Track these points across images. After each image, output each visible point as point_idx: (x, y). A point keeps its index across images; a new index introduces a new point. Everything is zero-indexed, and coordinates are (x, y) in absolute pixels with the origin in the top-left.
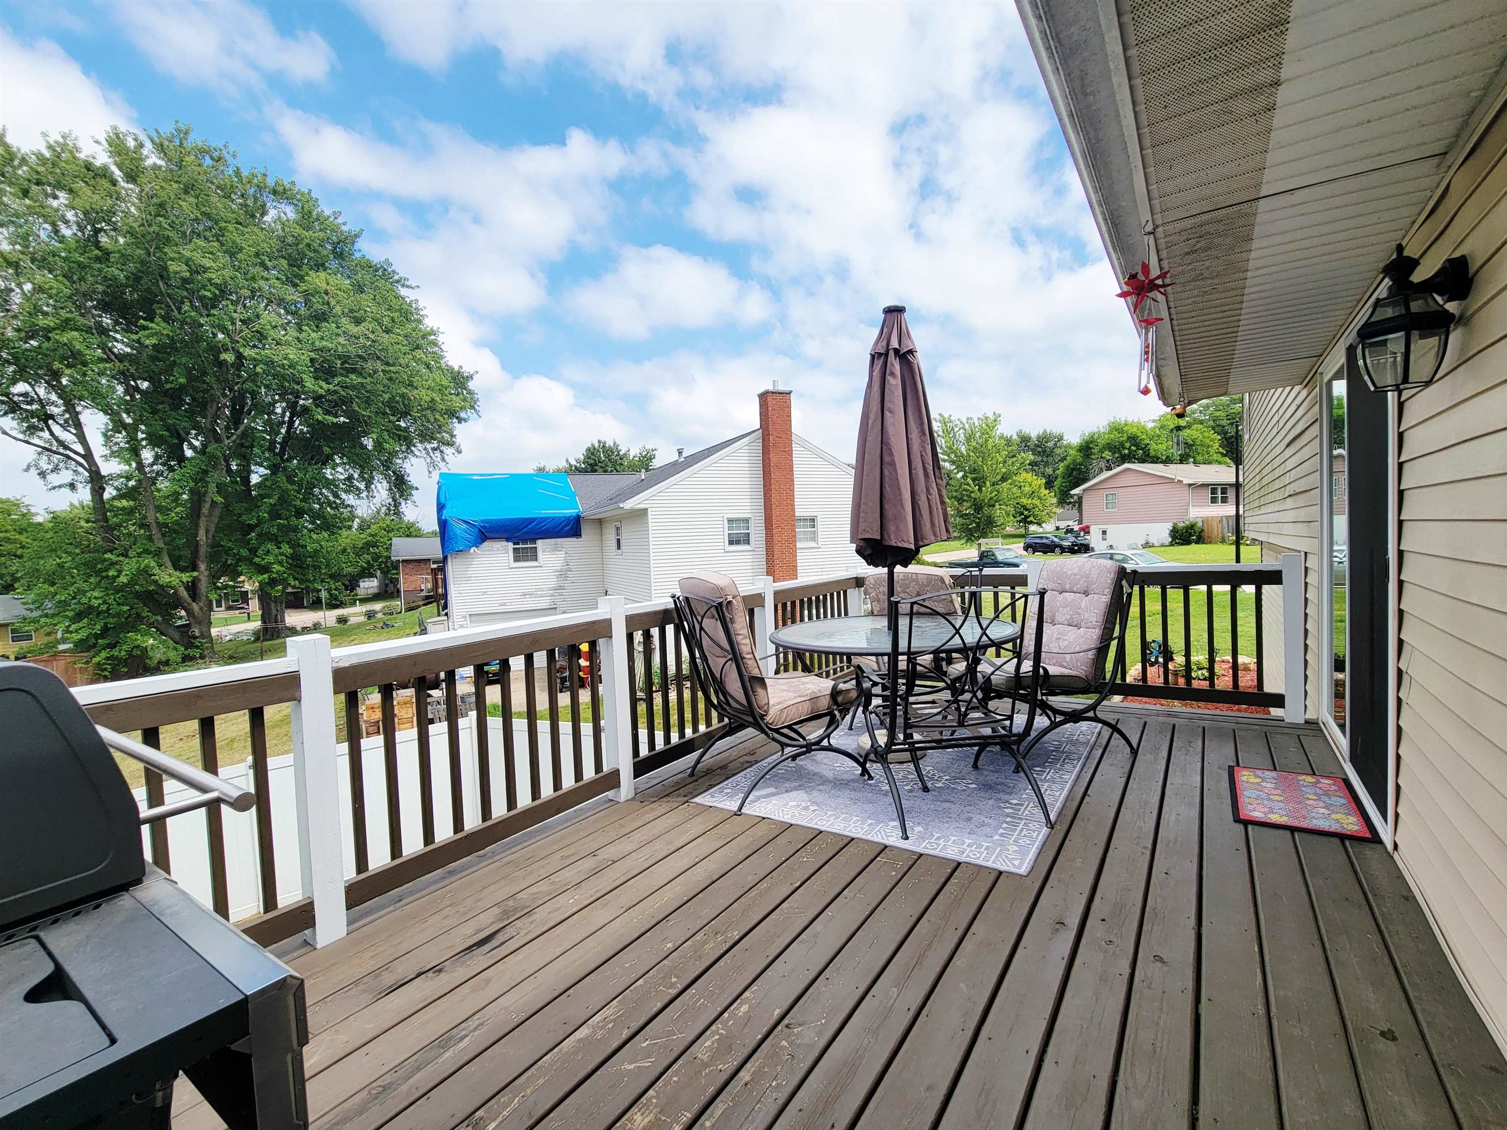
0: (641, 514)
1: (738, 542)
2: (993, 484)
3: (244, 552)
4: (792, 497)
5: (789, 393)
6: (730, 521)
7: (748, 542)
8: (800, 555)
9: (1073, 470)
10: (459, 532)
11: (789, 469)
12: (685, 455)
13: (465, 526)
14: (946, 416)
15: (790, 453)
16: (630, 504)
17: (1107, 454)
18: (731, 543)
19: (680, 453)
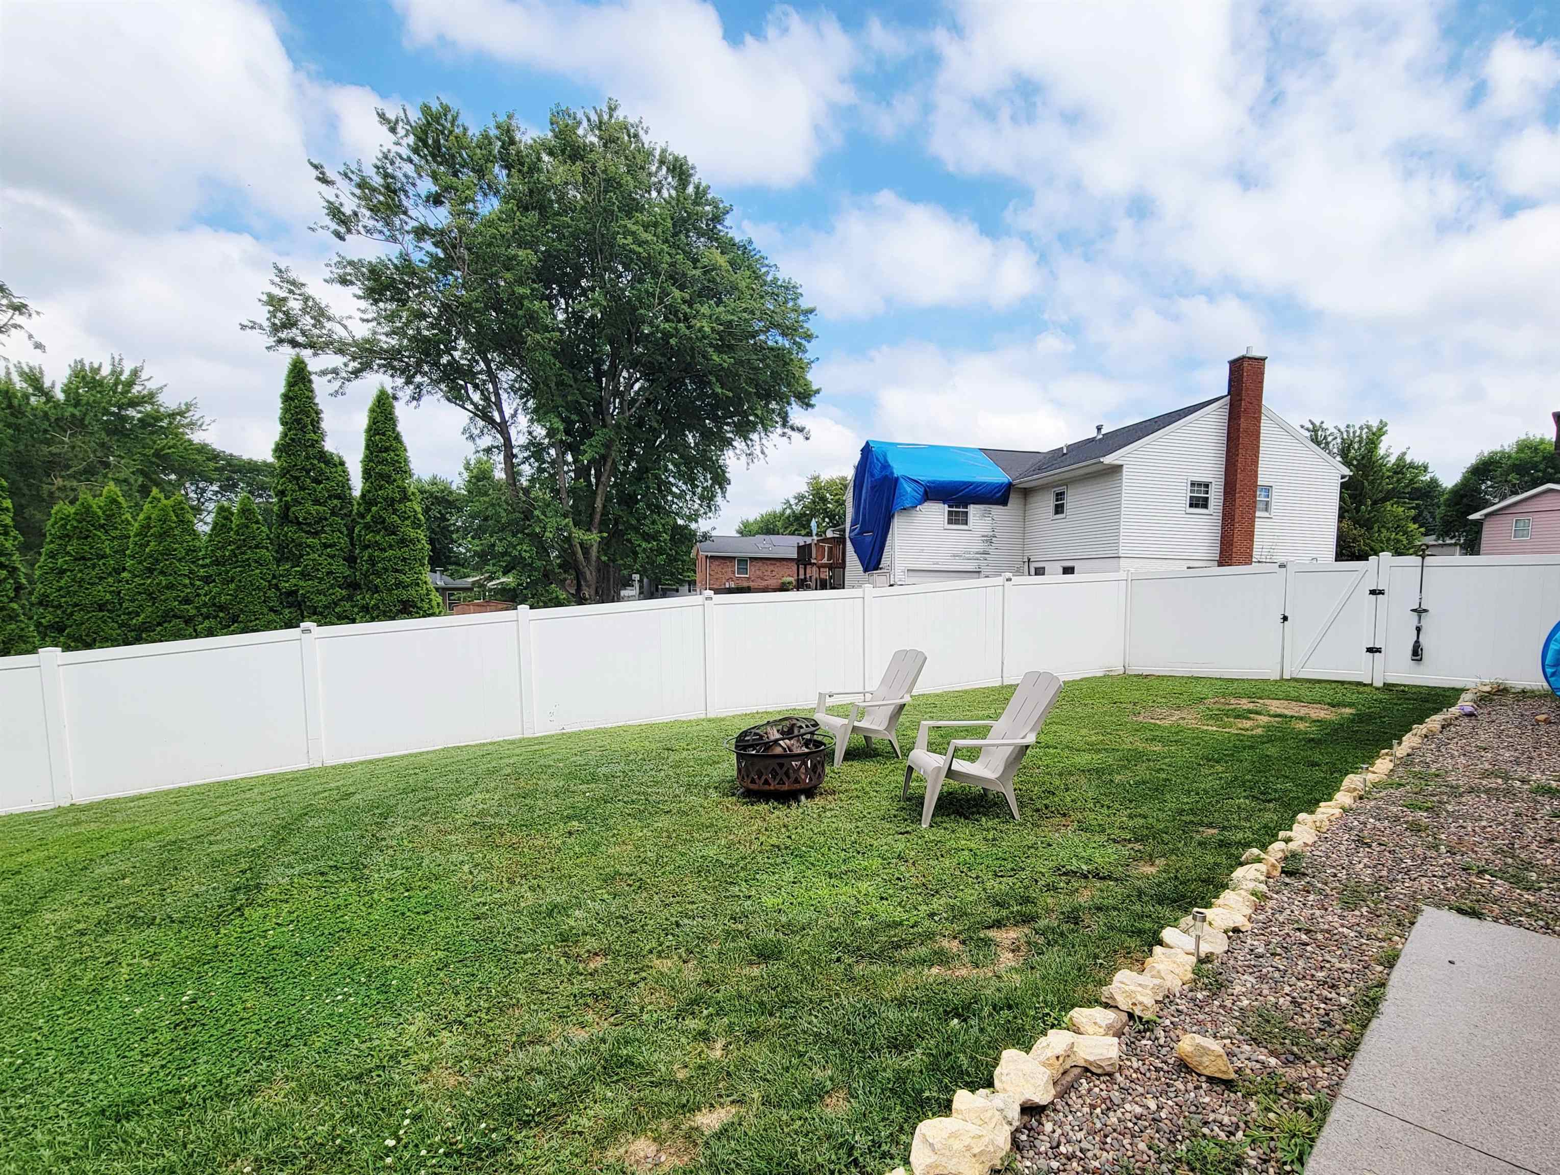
0: (1116, 469)
1: (1197, 506)
2: (1375, 503)
3: (634, 522)
4: (1255, 462)
5: (1264, 359)
6: (1193, 484)
7: (1205, 506)
8: (1258, 523)
9: (1462, 497)
10: (909, 490)
11: (1256, 435)
12: (1104, 431)
13: (914, 485)
14: (1318, 424)
15: (1258, 420)
16: (1108, 460)
17: (1513, 478)
18: (1191, 506)
19: (1099, 429)
